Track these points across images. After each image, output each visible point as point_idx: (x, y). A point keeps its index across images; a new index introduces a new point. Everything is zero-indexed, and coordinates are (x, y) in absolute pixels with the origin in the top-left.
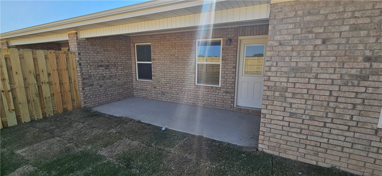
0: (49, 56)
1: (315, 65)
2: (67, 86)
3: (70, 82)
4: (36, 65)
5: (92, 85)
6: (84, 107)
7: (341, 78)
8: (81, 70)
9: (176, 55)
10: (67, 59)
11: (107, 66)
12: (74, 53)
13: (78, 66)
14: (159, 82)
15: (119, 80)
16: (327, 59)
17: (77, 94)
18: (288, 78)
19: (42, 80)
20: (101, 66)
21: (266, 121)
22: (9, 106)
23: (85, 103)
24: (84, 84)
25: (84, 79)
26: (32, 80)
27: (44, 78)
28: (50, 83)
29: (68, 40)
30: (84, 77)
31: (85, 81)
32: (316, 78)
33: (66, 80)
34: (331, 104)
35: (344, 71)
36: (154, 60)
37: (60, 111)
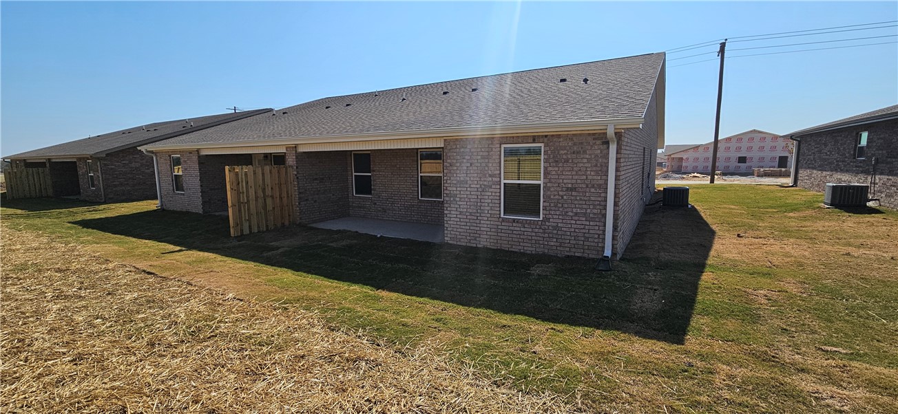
0: (273, 171)
1: (468, 179)
2: (285, 200)
3: (288, 197)
4: (263, 180)
5: (307, 200)
6: (300, 223)
7: (481, 187)
8: (298, 184)
9: (398, 166)
10: (286, 172)
11: (323, 179)
12: (292, 167)
13: (296, 180)
14: (379, 197)
15: (333, 195)
16: (473, 175)
17: (293, 209)
18: (457, 187)
19: (267, 194)
20: (316, 179)
21: (448, 219)
22: (245, 217)
23: (301, 218)
24: (300, 198)
25: (300, 193)
26: (260, 194)
27: (269, 192)
28: (272, 197)
29: (285, 153)
30: (301, 191)
31: (302, 195)
32: (470, 187)
33: (284, 194)
34: (479, 204)
35: (481, 183)
36: (374, 171)
37: (279, 225)
